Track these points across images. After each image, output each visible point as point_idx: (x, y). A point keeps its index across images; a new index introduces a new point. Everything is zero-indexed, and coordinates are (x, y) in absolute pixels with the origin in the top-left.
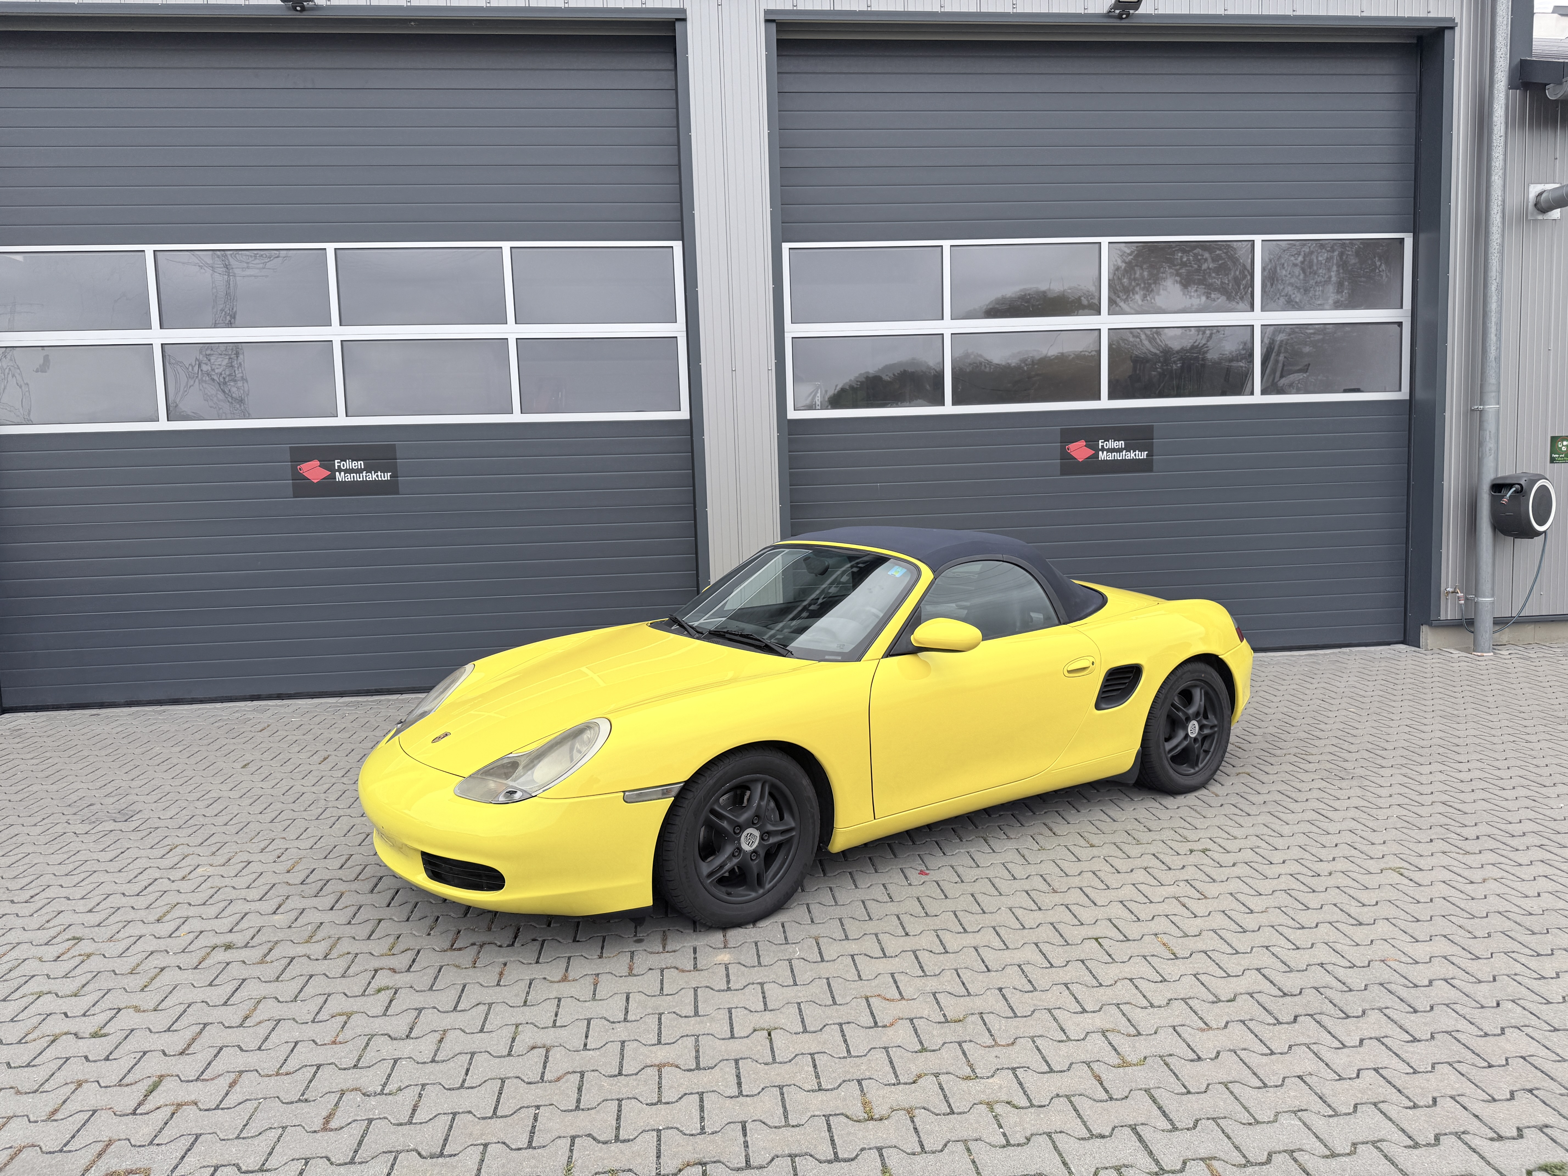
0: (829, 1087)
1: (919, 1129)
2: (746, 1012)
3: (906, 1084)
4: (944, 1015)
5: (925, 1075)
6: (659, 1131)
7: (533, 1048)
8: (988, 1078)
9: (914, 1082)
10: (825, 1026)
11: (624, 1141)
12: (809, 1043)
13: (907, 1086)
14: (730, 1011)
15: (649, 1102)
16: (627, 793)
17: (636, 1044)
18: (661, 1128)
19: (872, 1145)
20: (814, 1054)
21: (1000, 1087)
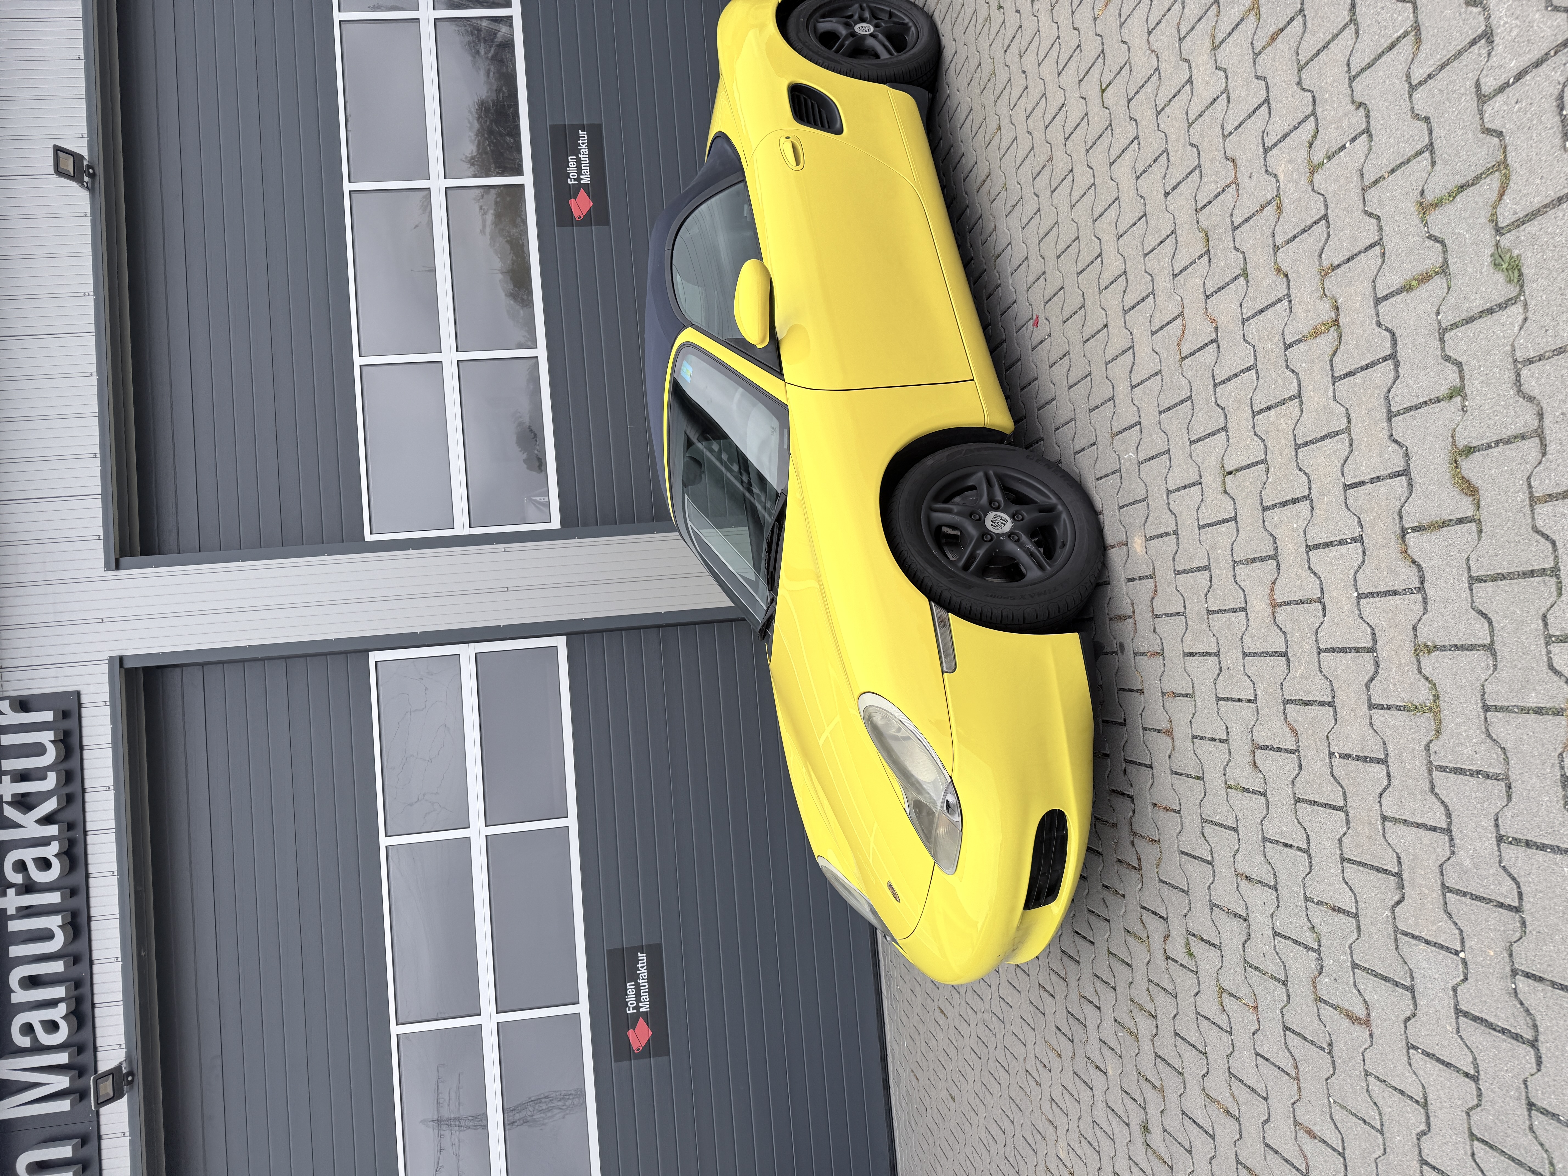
0: (1295, 384)
1: (1348, 254)
2: (1203, 507)
3: (1288, 286)
4: (1201, 257)
5: (1276, 263)
6: (1359, 597)
7: (1255, 765)
8: (1278, 181)
9: (1286, 276)
10: (1218, 405)
11: (1375, 640)
12: (1240, 420)
13: (1292, 283)
14: (1201, 527)
15: (1321, 614)
16: (945, 669)
17: (1246, 639)
18: (1355, 594)
19: (1373, 312)
20: (1253, 412)
21: (1290, 161)
